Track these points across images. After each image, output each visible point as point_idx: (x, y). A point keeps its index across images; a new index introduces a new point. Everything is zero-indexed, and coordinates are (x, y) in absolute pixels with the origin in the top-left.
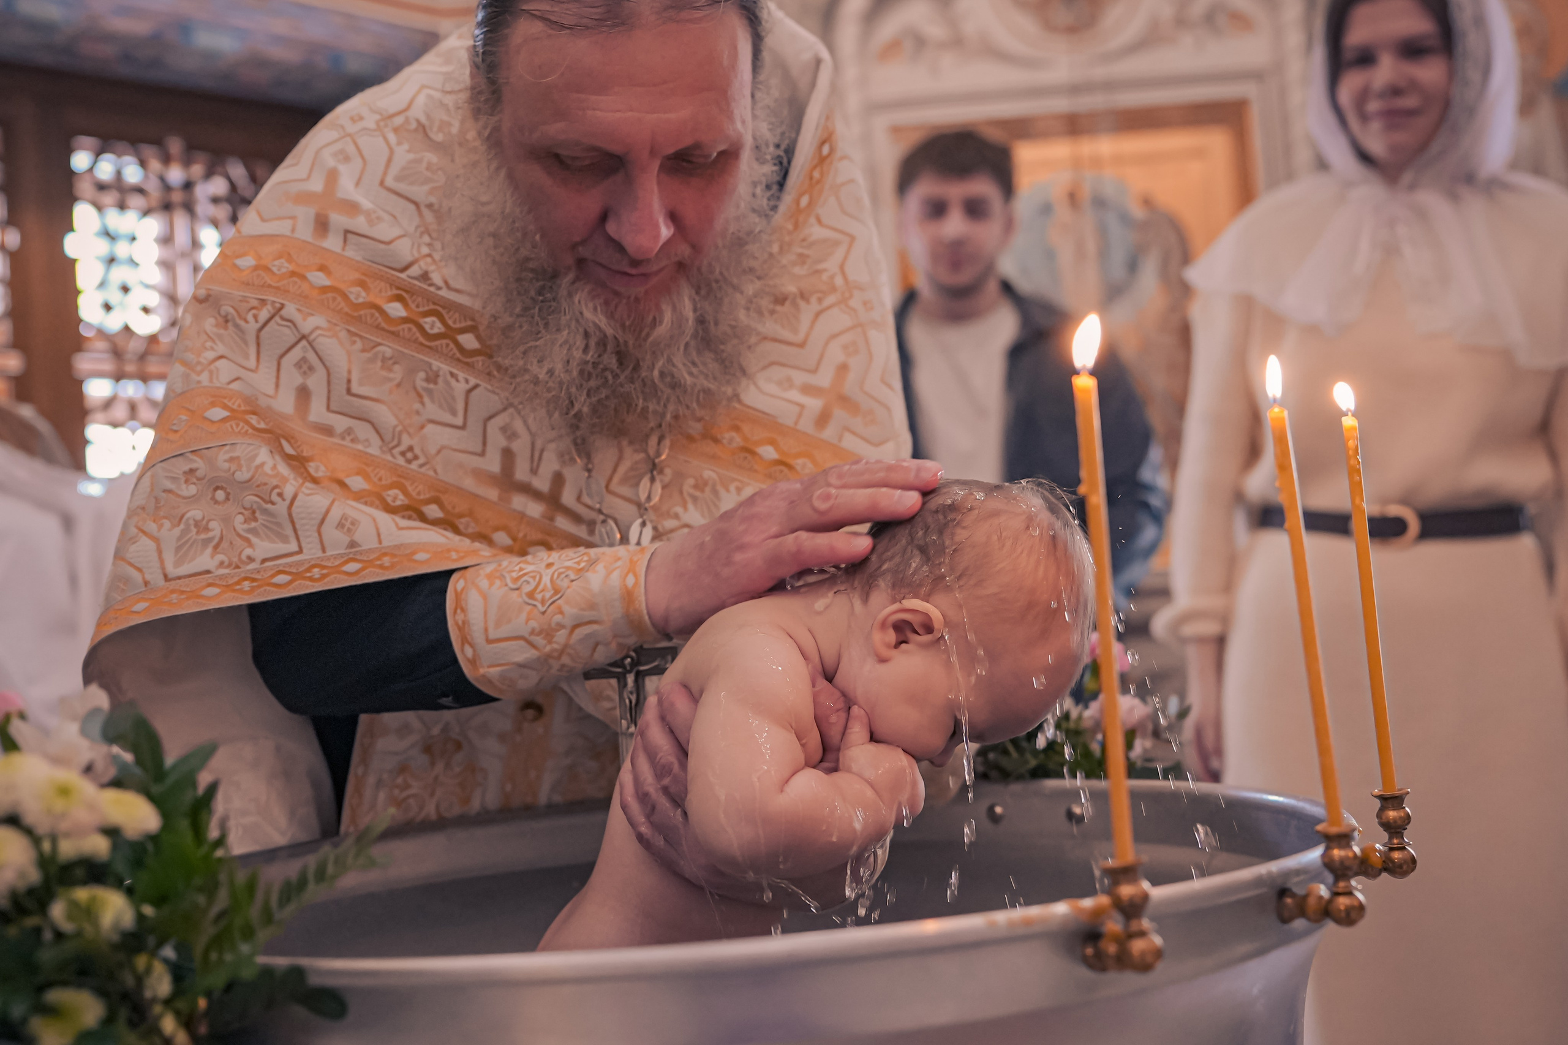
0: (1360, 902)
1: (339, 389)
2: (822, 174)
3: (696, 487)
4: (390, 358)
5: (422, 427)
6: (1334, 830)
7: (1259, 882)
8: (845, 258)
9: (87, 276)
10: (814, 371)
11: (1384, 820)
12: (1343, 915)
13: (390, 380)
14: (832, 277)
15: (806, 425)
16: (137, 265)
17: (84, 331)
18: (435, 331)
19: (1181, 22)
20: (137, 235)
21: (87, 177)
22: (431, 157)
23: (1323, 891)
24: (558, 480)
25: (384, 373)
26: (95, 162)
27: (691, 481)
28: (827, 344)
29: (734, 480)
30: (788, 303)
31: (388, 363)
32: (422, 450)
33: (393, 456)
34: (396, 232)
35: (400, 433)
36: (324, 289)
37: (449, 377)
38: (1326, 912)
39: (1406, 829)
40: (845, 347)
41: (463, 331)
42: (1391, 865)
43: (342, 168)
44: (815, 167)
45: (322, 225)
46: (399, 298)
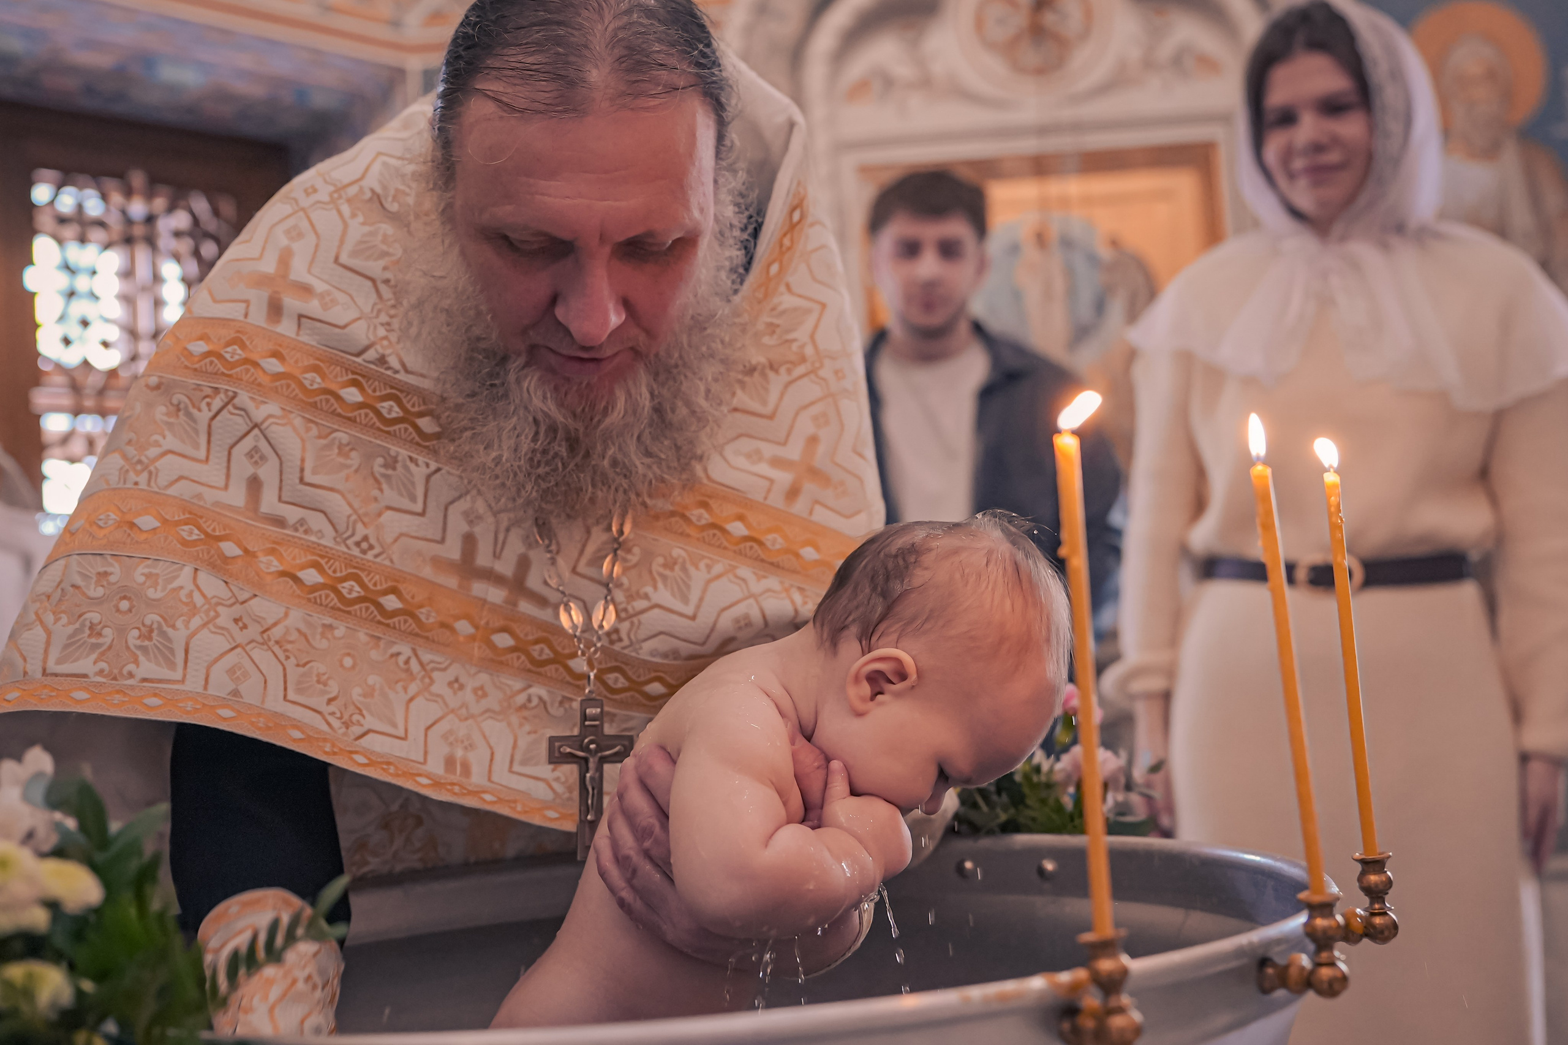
0: (1343, 972)
1: (292, 477)
2: (792, 240)
3: (665, 566)
4: (348, 444)
5: (379, 515)
6: (1317, 899)
7: (1239, 952)
8: (816, 327)
9: (46, 309)
10: (784, 443)
11: (1365, 884)
12: (1325, 986)
13: (348, 467)
14: (802, 346)
15: (776, 500)
16: (97, 298)
17: (43, 366)
18: (394, 415)
19: (1149, 64)
20: (97, 270)
21: (48, 210)
22: (387, 228)
23: (1305, 961)
24: (524, 564)
25: (341, 460)
26: (56, 195)
27: (660, 560)
28: (797, 414)
29: (703, 557)
30: (756, 374)
31: (344, 450)
32: (378, 539)
33: (348, 548)
34: (352, 314)
35: (355, 522)
36: (278, 376)
37: (408, 463)
38: (1308, 982)
39: (1387, 893)
40: (815, 419)
41: (421, 415)
42: (1372, 930)
43: (296, 246)
44: (785, 235)
45: (275, 309)
46: (355, 383)
